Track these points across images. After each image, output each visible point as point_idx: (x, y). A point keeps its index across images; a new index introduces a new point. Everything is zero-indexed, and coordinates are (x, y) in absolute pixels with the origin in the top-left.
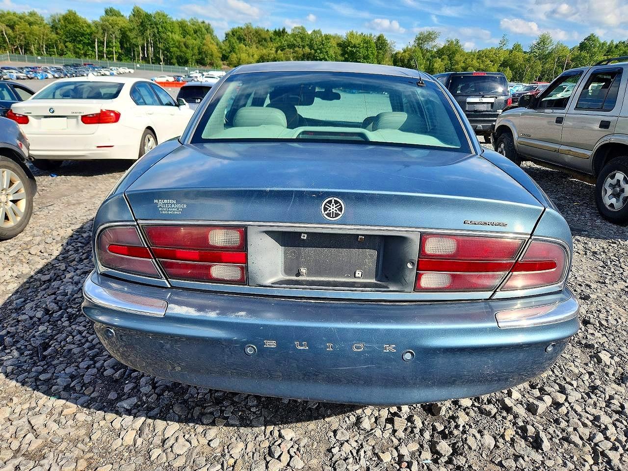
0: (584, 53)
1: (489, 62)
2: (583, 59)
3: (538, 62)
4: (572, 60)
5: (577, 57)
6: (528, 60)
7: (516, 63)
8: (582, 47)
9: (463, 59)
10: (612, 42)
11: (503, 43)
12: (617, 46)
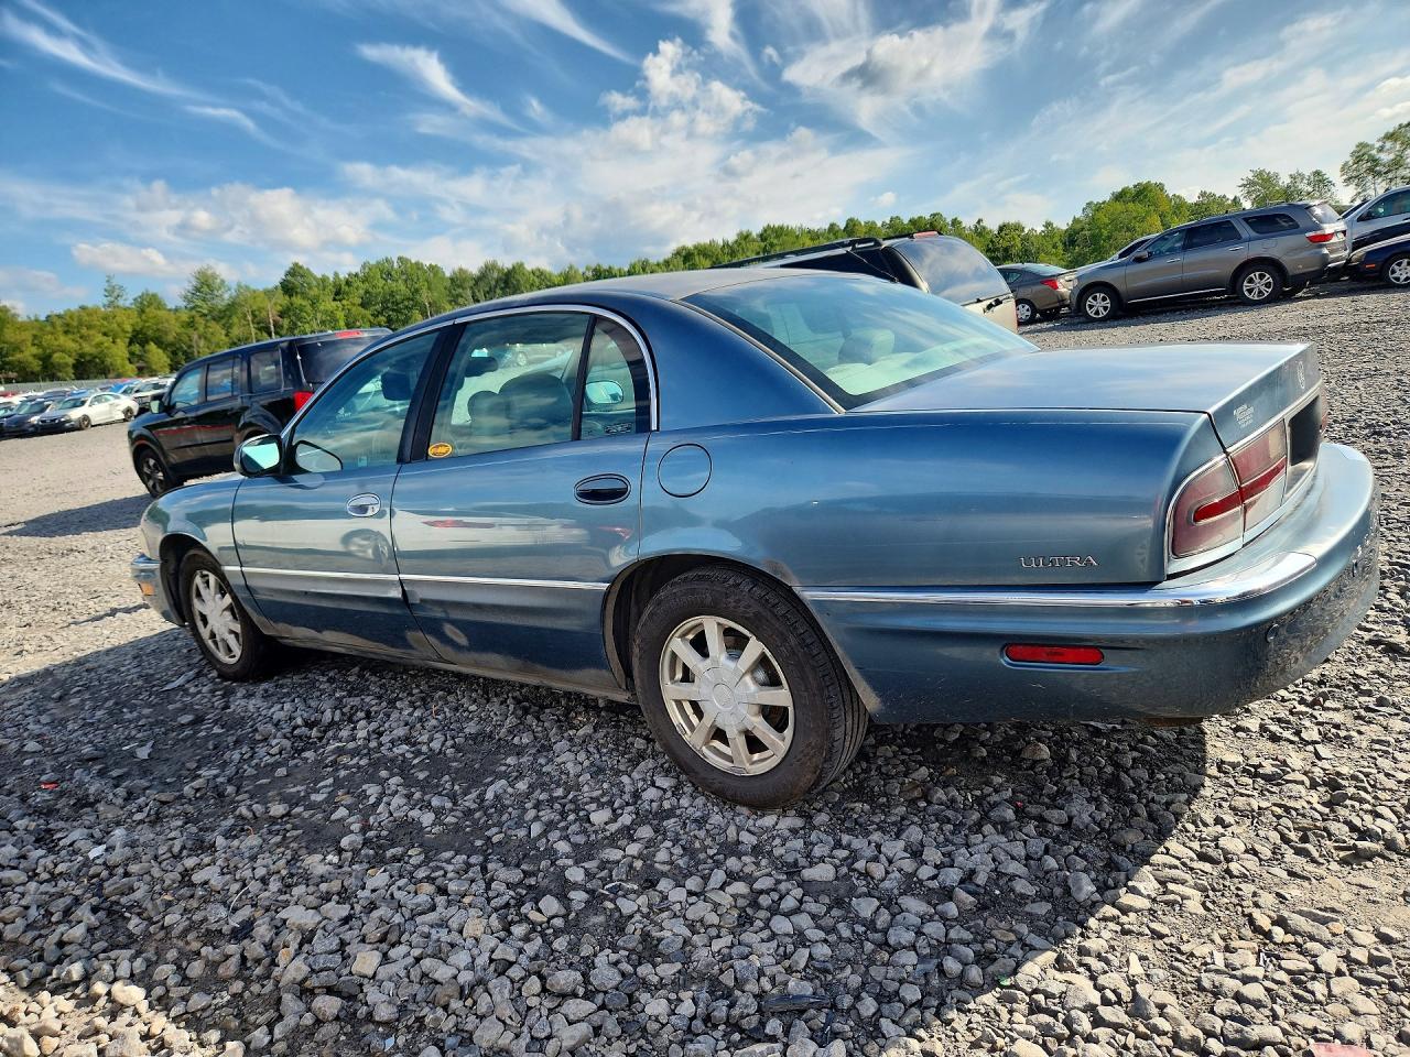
0: (297, 300)
1: (100, 338)
2: (301, 311)
3: (212, 324)
4: (282, 315)
5: (288, 309)
6: (191, 324)
7: (166, 333)
8: (287, 288)
9: (27, 336)
10: (336, 274)
11: (112, 292)
12: (348, 283)
